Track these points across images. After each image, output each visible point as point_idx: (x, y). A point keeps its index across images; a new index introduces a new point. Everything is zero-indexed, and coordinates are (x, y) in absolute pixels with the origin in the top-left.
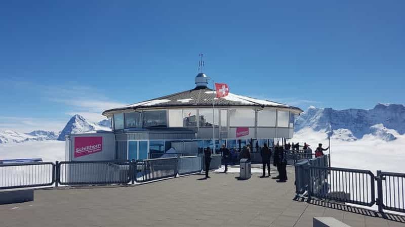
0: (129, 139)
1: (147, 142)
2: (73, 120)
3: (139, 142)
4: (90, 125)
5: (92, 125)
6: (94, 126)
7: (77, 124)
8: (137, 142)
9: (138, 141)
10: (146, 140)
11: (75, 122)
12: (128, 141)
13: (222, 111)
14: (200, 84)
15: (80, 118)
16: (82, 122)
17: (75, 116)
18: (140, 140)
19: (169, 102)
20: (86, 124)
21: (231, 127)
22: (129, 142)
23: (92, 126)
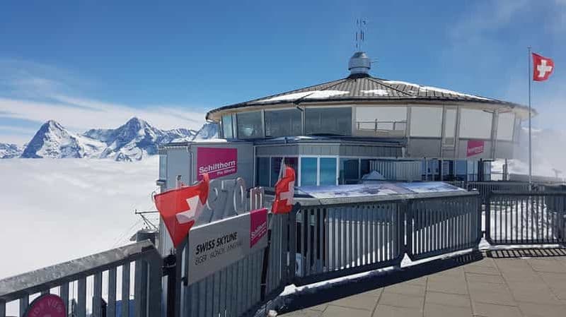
0: (303, 154)
1: (335, 159)
2: (45, 128)
3: (321, 159)
4: (71, 137)
5: (73, 136)
6: (77, 138)
7: (52, 134)
8: (316, 159)
9: (319, 157)
10: (334, 157)
11: (48, 131)
12: (300, 157)
13: (449, 111)
14: (358, 71)
15: (56, 126)
16: (58, 131)
17: (49, 122)
18: (323, 156)
19: (345, 94)
20: (65, 134)
21: (460, 139)
22: (302, 158)
23: (75, 139)
